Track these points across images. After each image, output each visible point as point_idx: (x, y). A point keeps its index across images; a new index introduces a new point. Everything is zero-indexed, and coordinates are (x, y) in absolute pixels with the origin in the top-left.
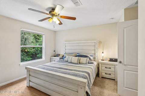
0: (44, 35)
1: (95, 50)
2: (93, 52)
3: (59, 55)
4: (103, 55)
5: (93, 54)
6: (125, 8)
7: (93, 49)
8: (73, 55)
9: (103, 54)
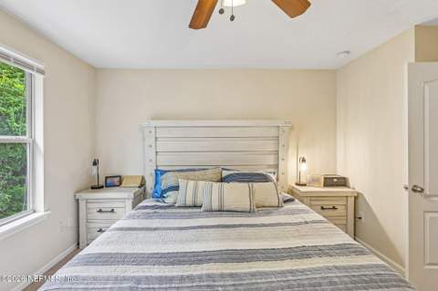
0: (41, 72)
1: (277, 153)
2: (271, 160)
3: (117, 180)
4: (304, 167)
5: (270, 166)
6: (419, 23)
7: (271, 148)
8: (210, 173)
9: (304, 164)
